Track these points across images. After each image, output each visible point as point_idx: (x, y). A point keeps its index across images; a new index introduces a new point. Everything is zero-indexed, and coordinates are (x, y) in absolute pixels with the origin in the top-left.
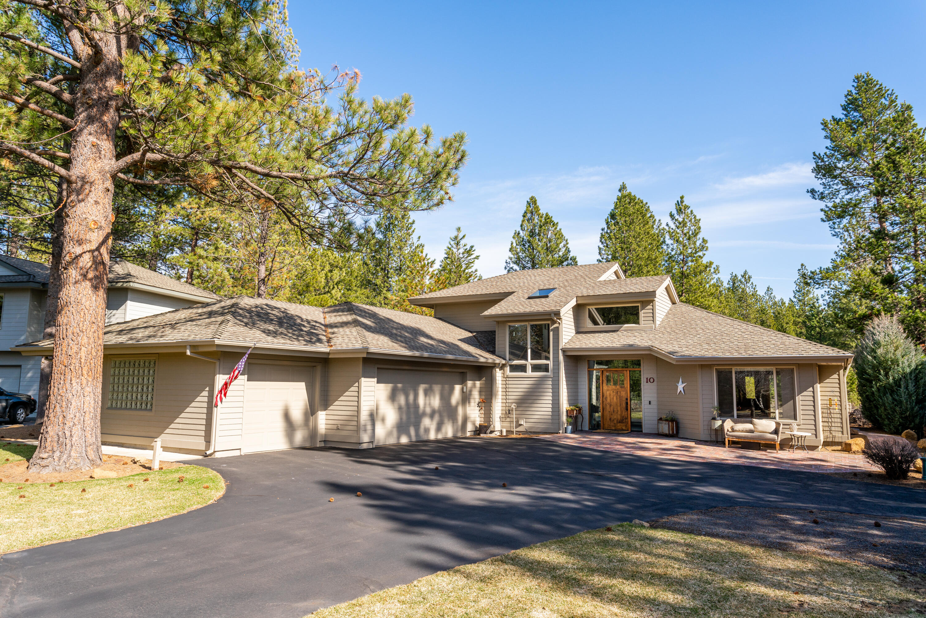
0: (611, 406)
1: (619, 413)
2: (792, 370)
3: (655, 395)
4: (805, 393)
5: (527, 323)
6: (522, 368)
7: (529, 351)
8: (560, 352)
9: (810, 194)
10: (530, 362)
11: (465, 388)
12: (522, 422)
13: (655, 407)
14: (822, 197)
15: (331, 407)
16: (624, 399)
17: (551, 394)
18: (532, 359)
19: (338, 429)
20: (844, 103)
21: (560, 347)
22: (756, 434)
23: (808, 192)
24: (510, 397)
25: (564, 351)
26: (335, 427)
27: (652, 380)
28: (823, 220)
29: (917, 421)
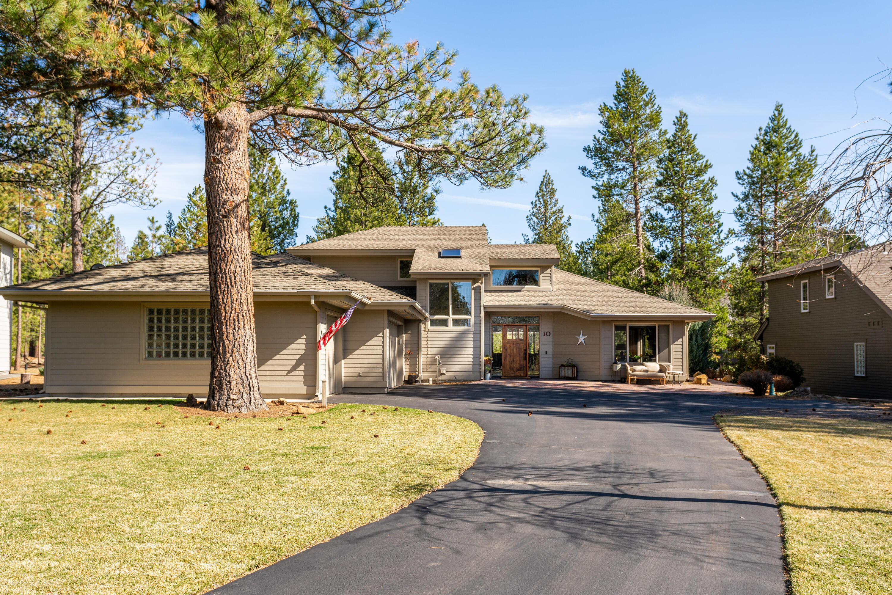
0: (510, 356)
1: (518, 362)
2: (668, 326)
3: (551, 347)
4: (677, 343)
5: (449, 281)
6: (444, 323)
7: (451, 307)
8: (482, 308)
9: (580, 171)
10: (451, 317)
11: (401, 340)
12: (443, 371)
13: (551, 356)
14: (593, 176)
15: (351, 356)
16: (523, 350)
17: (472, 346)
18: (453, 314)
19: (359, 376)
20: (615, 94)
21: (482, 305)
22: (649, 373)
23: (579, 168)
24: (431, 349)
25: (485, 307)
26: (356, 374)
27: (548, 334)
28: (594, 197)
29: (701, 365)
